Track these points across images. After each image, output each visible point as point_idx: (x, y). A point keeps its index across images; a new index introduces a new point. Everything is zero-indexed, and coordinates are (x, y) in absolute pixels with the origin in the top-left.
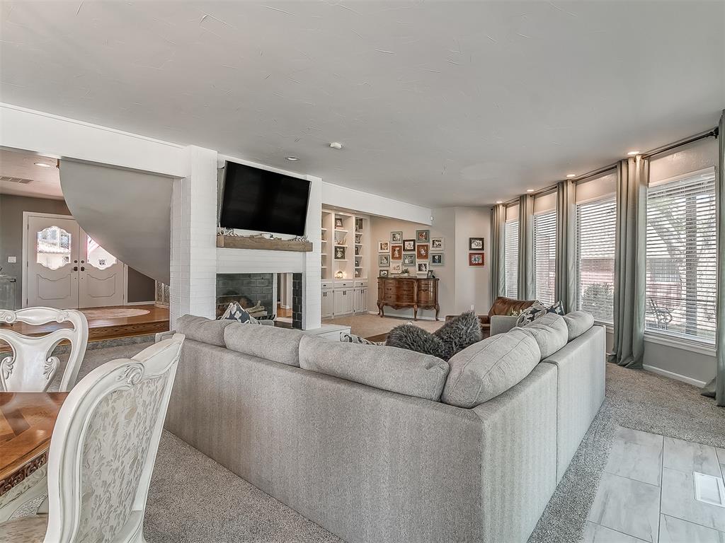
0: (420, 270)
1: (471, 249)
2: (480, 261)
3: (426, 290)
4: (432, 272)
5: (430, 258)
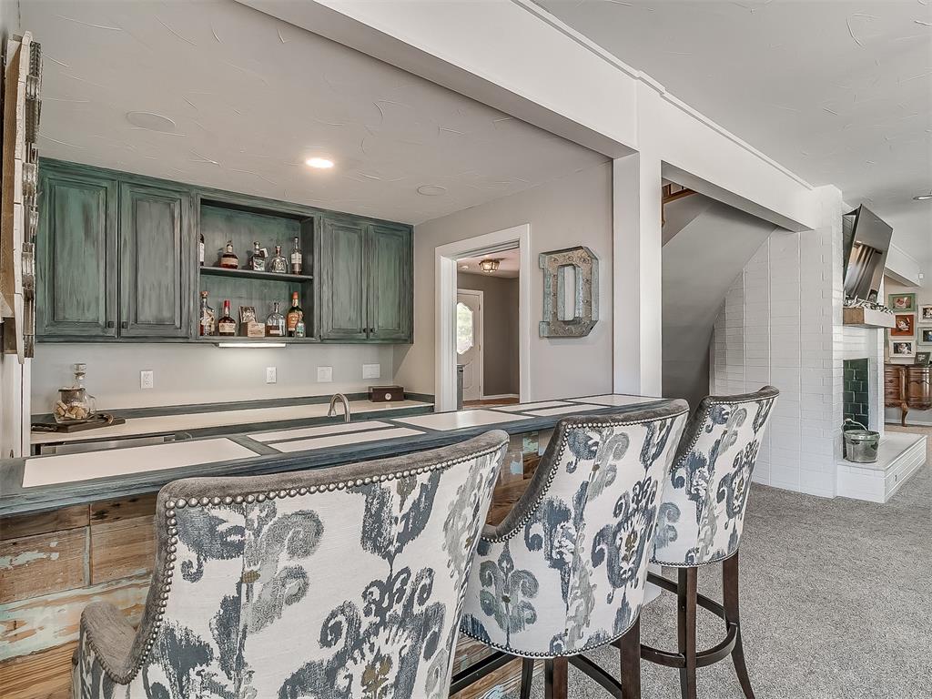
0: (896, 351)
3: (920, 382)
4: (928, 354)
5: (918, 335)
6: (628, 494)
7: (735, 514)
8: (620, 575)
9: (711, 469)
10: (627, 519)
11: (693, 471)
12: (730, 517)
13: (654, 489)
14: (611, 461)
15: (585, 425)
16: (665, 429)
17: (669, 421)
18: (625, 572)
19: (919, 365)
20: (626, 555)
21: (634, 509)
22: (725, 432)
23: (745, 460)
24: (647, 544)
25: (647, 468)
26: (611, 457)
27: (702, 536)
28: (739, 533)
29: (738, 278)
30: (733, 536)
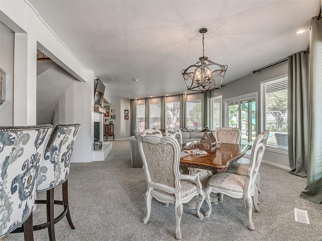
0: (105, 121)
1: (125, 114)
2: (128, 118)
3: (110, 129)
4: (112, 122)
5: (110, 116)
6: (28, 160)
7: (67, 166)
8: (24, 195)
9: (59, 151)
10: (28, 171)
11: (53, 152)
12: (65, 167)
13: (39, 158)
14: (21, 145)
15: (8, 130)
16: (45, 133)
17: (46, 129)
18: (27, 193)
19: (110, 124)
20: (27, 186)
21: (31, 166)
22: (64, 137)
23: (70, 147)
24: (36, 181)
25: (37, 148)
26: (21, 144)
27: (56, 176)
28: (68, 173)
29: (64, 94)
30: (66, 173)
